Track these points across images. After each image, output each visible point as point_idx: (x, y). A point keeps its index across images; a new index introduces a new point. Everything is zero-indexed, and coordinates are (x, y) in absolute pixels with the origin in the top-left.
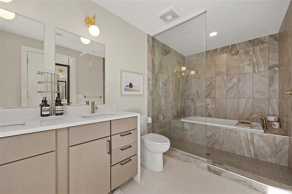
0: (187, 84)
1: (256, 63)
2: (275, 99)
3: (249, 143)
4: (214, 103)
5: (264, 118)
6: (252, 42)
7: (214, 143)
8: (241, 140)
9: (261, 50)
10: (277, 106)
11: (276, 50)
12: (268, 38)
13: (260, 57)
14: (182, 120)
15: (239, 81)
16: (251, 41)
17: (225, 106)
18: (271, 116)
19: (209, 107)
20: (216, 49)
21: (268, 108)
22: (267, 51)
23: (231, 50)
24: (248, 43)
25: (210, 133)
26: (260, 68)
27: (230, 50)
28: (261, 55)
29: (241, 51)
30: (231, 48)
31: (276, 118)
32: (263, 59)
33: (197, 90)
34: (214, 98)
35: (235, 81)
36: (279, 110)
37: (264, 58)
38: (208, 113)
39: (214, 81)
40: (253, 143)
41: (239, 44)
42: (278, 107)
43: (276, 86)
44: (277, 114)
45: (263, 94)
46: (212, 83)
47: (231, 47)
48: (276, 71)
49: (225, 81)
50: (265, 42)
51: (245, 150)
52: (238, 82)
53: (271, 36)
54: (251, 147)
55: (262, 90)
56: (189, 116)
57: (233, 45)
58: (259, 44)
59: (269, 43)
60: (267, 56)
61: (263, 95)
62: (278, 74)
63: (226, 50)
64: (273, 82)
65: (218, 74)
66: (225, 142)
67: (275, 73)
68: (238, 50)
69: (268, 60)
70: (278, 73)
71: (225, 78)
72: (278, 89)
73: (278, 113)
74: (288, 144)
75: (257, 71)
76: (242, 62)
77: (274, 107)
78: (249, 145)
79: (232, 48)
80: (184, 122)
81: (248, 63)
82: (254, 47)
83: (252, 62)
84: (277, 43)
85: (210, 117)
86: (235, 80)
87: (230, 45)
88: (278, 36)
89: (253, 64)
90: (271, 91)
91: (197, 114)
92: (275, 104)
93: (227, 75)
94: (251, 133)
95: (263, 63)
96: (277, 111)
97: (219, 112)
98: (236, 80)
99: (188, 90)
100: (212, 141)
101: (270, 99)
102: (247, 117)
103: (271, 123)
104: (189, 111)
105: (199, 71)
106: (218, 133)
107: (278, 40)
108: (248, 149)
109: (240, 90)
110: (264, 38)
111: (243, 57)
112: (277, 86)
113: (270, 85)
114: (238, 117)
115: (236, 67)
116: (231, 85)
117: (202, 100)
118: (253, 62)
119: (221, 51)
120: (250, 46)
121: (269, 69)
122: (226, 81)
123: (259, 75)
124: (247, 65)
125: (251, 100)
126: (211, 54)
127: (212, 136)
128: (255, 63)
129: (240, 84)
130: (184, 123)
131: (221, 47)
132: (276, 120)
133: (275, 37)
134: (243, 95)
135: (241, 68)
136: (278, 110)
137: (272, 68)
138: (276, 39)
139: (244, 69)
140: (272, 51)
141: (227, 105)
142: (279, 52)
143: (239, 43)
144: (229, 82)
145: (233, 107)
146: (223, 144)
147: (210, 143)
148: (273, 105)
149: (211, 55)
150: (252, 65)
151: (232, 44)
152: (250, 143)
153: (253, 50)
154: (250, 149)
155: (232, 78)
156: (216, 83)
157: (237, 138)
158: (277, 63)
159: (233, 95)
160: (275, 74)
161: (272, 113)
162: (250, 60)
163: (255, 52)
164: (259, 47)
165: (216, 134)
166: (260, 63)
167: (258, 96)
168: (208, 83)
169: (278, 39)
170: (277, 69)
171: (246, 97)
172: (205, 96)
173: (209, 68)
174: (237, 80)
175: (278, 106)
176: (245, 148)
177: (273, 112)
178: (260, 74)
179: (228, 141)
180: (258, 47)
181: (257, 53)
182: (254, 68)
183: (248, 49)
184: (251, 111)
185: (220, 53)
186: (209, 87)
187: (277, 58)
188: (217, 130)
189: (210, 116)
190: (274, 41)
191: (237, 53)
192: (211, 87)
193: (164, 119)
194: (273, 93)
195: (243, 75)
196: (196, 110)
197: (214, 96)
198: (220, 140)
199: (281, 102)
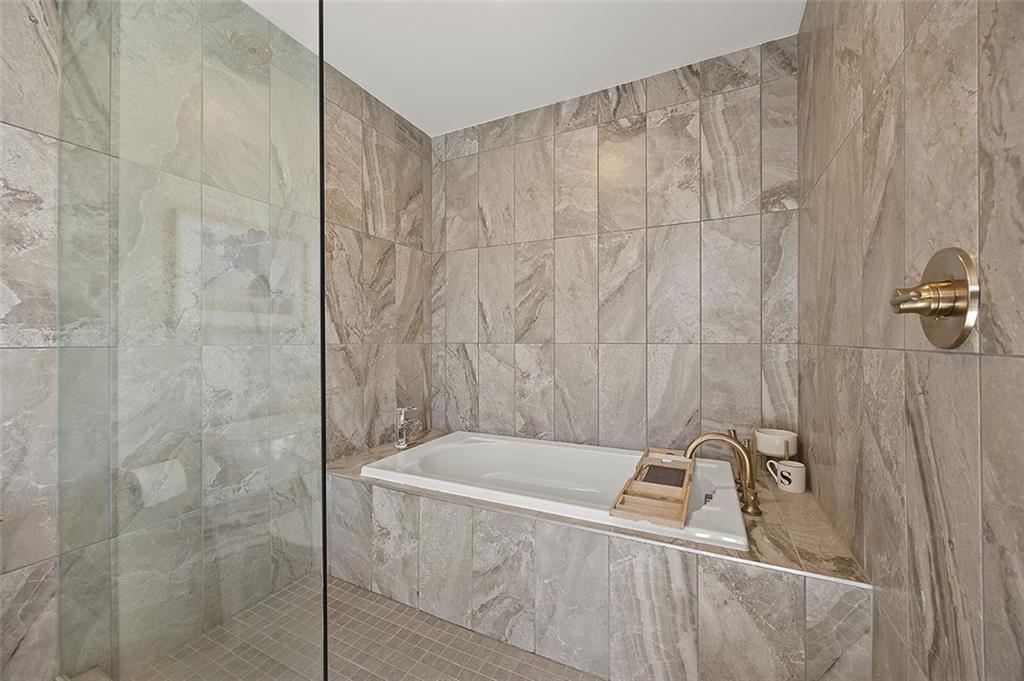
0: (441, 275)
1: (712, 177)
2: (783, 348)
3: (674, 619)
4: (546, 367)
5: (743, 447)
6: (696, 74)
7: (508, 615)
8: (638, 600)
9: (732, 113)
10: (793, 383)
11: (790, 118)
12: (757, 55)
13: (728, 145)
14: (367, 472)
15: (647, 258)
16: (692, 72)
17: (589, 382)
18: (771, 427)
19: (529, 385)
20: (558, 106)
21: (758, 391)
22: (755, 117)
23: (615, 110)
24: (681, 78)
25: (491, 557)
26: (727, 199)
27: (612, 110)
28: (730, 138)
29: (656, 119)
30: (614, 103)
31: (791, 436)
32: (738, 155)
33: (480, 304)
34: (549, 342)
35: (630, 262)
36: (799, 399)
37: (742, 154)
38: (523, 415)
39: (549, 262)
40: (693, 621)
41: (645, 82)
42: (797, 388)
43: (789, 287)
44: (792, 417)
45: (737, 325)
46: (538, 269)
47: (613, 96)
48: (787, 213)
49: (592, 261)
50: (745, 76)
51: (653, 659)
52: (641, 266)
53: (769, 48)
54: (686, 644)
55: (736, 306)
56: (448, 431)
57: (623, 85)
58: (724, 86)
59: (760, 81)
60: (756, 141)
61: (738, 330)
62: (796, 229)
63: (595, 112)
64: (776, 269)
65: (563, 225)
66: (559, 610)
67: (786, 225)
68: (643, 110)
69: (757, 163)
70: (794, 224)
71: (594, 244)
72: (793, 297)
73: (796, 414)
74: (867, 632)
75: (715, 214)
76: (660, 170)
77: (782, 383)
78: (676, 633)
79: (618, 102)
80: (370, 485)
81: (679, 174)
82: (704, 101)
83: (697, 173)
84: (793, 81)
85: (535, 436)
86: (631, 256)
87: (611, 85)
88: (796, 49)
89: (702, 181)
90: (769, 309)
91: (481, 423)
92: (783, 369)
93: (601, 230)
94: (684, 555)
95: (740, 177)
96: (793, 403)
97: (569, 414)
98: (636, 258)
99: (443, 306)
100: (499, 599)
101: (765, 347)
102: (678, 434)
103: (771, 464)
104: (446, 405)
105: (486, 211)
106: (526, 556)
107: (795, 69)
108: (669, 657)
109: (649, 303)
110: (742, 59)
111: (664, 143)
112: (793, 285)
113: (765, 282)
114: (644, 432)
115: (636, 193)
116: (616, 282)
117: (500, 351)
118: (701, 169)
119: (576, 115)
120: (690, 95)
121: (763, 206)
122: (596, 262)
123: (722, 233)
124: (680, 186)
125: (694, 350)
126: (535, 127)
127: (497, 569)
128: (709, 174)
129: (650, 275)
130: (371, 492)
131: (575, 97)
132: (793, 451)
133: (783, 53)
134: (664, 328)
135: (656, 200)
136: (797, 398)
137: (774, 202)
138: (787, 64)
139: (666, 204)
140: (775, 122)
141: (601, 379)
142: (798, 123)
143: (646, 79)
144: (610, 263)
145: (625, 388)
146: (551, 617)
147: (491, 613)
148: (779, 376)
149: (539, 133)
150: (696, 185)
151: (620, 84)
152: (679, 620)
153: (701, 114)
154: (678, 653)
155: (621, 246)
156: (557, 267)
157: (617, 589)
158: (793, 180)
159: (622, 330)
160: (784, 231)
161: (774, 414)
162: (689, 161)
163: (709, 122)
164: (725, 100)
165: (519, 559)
166: (729, 175)
167: (721, 334)
168: (527, 270)
169: (795, 64)
170: (791, 204)
171: (676, 337)
172: (512, 331)
173: (528, 197)
174: (640, 255)
175: (797, 382)
176: (658, 647)
177: (776, 409)
178: (728, 228)
179: (574, 603)
180: (719, 98)
181: (718, 131)
182: (705, 198)
183: (681, 110)
184: (694, 406)
185: (571, 124)
186: (530, 291)
187: (793, 153)
188: (523, 537)
189: (531, 431)
190: (782, 72)
191: (640, 125)
192: (535, 291)
193: (222, 480)
194: (777, 319)
195: (663, 231)
196: (478, 399)
197: (548, 333)
198: (538, 598)
199: (811, 364)
